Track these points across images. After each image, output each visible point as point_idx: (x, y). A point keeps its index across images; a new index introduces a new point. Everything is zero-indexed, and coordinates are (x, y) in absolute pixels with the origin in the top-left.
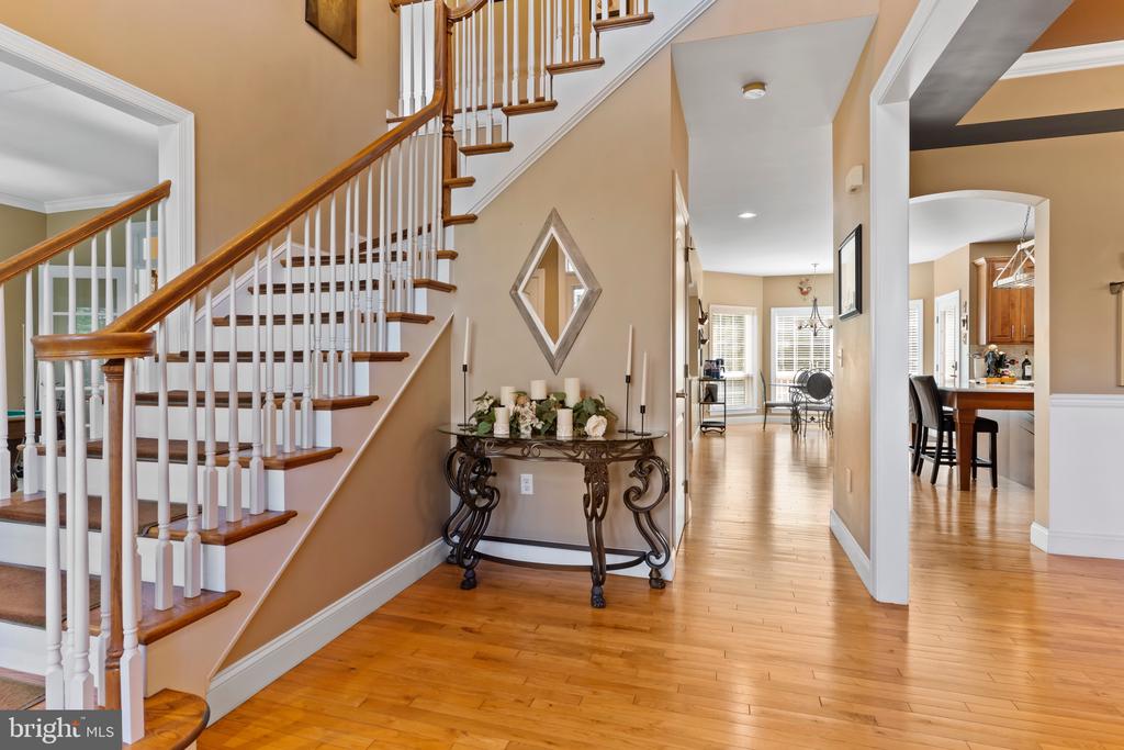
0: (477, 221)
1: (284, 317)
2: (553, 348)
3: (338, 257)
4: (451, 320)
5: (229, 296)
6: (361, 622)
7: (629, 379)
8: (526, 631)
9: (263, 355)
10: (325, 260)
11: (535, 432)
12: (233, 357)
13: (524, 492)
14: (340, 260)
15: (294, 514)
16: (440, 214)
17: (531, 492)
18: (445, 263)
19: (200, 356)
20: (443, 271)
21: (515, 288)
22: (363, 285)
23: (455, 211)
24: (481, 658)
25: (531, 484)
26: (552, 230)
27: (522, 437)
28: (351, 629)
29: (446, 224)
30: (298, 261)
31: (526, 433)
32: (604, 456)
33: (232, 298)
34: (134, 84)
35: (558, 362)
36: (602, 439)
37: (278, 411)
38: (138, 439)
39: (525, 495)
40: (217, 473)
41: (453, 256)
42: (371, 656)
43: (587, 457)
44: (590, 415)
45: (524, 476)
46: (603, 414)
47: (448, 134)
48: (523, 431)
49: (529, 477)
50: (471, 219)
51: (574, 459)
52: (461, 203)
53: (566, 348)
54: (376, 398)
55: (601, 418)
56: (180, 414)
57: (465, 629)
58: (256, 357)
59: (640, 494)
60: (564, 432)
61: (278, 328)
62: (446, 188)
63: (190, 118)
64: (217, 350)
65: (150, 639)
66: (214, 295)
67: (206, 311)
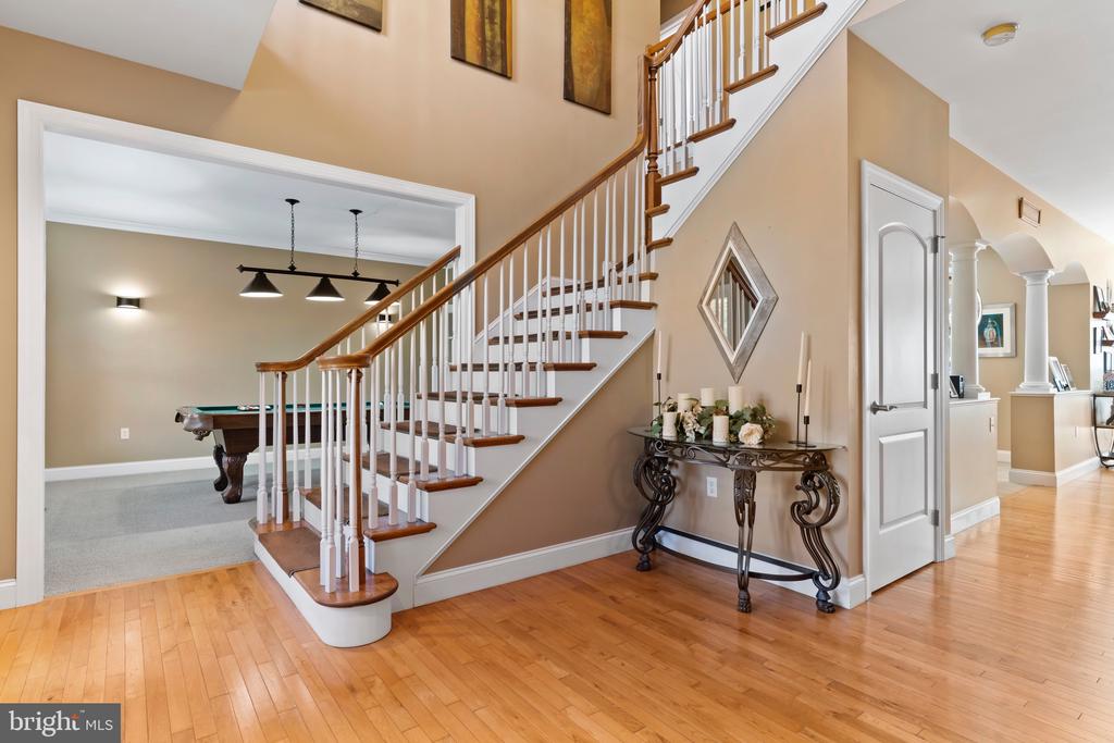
0: (673, 243)
1: (522, 337)
2: (732, 358)
3: (599, 281)
4: (653, 334)
5: (498, 325)
6: (543, 575)
7: (799, 389)
8: (658, 612)
9: (506, 365)
10: (589, 286)
11: (698, 435)
12: (486, 367)
13: (709, 494)
14: (601, 283)
15: (481, 480)
16: (643, 241)
17: (715, 495)
18: (646, 284)
19: (464, 367)
20: (645, 292)
21: (701, 301)
22: (589, 308)
23: (656, 237)
24: (604, 619)
25: (715, 488)
26: (731, 245)
27: (688, 440)
28: (534, 577)
29: (649, 250)
30: (555, 291)
31: (691, 437)
32: (754, 464)
33: (501, 325)
34: (437, 185)
35: (738, 370)
36: (757, 447)
37: (492, 407)
38: (430, 423)
39: (710, 498)
40: (428, 444)
41: (653, 277)
42: (531, 596)
43: (737, 463)
44: (746, 422)
45: (709, 479)
46: (762, 423)
47: (653, 168)
48: (688, 434)
49: (714, 480)
50: (667, 242)
51: (724, 464)
52: (661, 227)
53: (744, 358)
54: (560, 400)
55: (759, 427)
56: (451, 407)
57: (613, 598)
58: (501, 367)
59: (811, 507)
60: (720, 438)
61: (532, 344)
62: (648, 217)
63: (473, 197)
64: (491, 362)
65: (376, 539)
66: (490, 322)
67: (484, 334)
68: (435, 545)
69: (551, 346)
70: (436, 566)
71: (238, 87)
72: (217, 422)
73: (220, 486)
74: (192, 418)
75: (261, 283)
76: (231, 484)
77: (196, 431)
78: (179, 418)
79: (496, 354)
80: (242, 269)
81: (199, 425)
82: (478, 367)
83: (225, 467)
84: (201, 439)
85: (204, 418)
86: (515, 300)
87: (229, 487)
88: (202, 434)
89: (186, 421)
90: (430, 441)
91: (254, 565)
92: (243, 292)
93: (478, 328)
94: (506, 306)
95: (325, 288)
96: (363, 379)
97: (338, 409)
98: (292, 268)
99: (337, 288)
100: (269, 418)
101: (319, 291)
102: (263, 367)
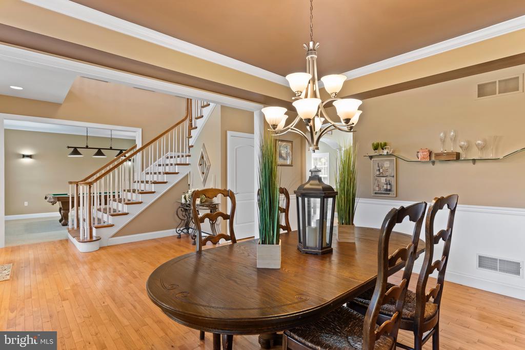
0: (194, 147)
2: (202, 180)
15: (129, 213)
18: (188, 158)
19: (138, 182)
20: (188, 160)
26: (202, 150)
29: (189, 148)
35: (204, 184)
36: (199, 204)
41: (189, 156)
47: (191, 124)
50: (192, 146)
52: (192, 142)
54: (156, 192)
63: (141, 129)
64: (146, 180)
65: (96, 228)
66: (146, 168)
67: (144, 172)
68: (114, 230)
69: (158, 176)
70: (114, 236)
71: (62, 103)
72: (59, 199)
73: (60, 221)
74: (50, 198)
75: (76, 152)
76: (64, 220)
77: (51, 202)
78: (46, 198)
79: (149, 178)
80: (69, 147)
81: (52, 200)
82: (142, 182)
83: (62, 214)
84: (53, 204)
85: (54, 198)
86: (154, 162)
87: (64, 221)
88: (53, 203)
89: (48, 199)
90: (119, 204)
91: (67, 240)
92: (70, 155)
93: (143, 170)
94: (151, 164)
95: (99, 153)
96: (92, 188)
97: (92, 195)
98: (87, 146)
99: (104, 153)
100: (73, 198)
101: (97, 154)
102: (71, 183)
